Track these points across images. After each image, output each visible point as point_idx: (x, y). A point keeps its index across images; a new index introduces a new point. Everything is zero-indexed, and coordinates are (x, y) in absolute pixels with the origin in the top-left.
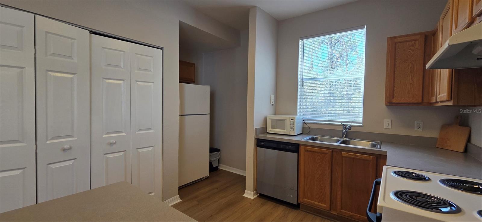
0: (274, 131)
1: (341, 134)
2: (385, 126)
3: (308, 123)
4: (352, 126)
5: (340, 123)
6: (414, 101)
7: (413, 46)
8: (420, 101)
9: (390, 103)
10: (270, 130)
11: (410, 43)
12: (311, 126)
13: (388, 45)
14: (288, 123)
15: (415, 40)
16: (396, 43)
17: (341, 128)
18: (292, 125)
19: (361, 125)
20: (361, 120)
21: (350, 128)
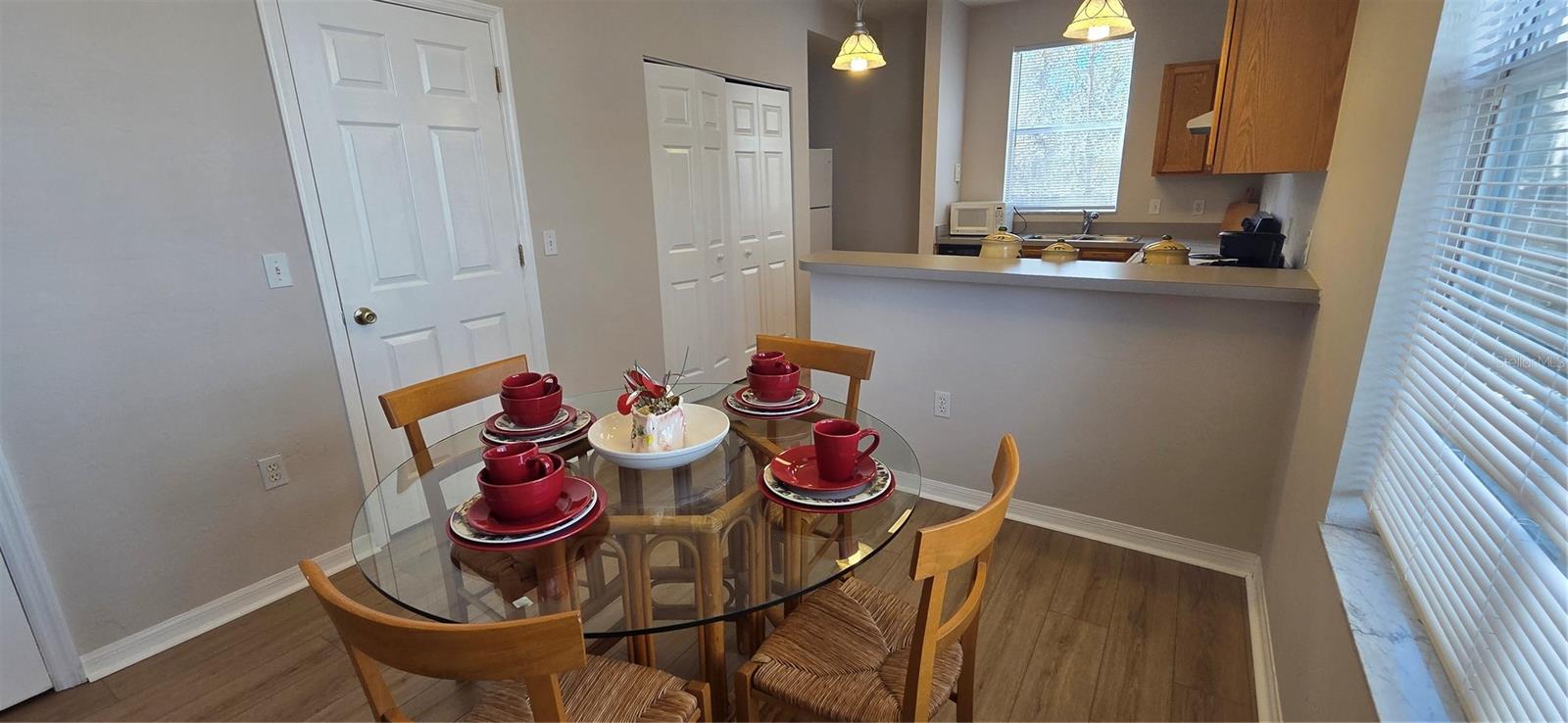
0: (964, 231)
1: (1080, 229)
2: (1151, 211)
3: (1023, 213)
4: (1101, 213)
5: (1081, 210)
6: (1192, 169)
7: (1199, 81)
8: (1200, 169)
9: (1159, 172)
10: (955, 229)
11: (1196, 76)
12: (1028, 219)
13: (1165, 77)
14: (990, 214)
15: (1203, 72)
16: (1176, 75)
17: (1081, 219)
18: (999, 217)
19: (1114, 210)
20: (1115, 204)
21: (1096, 216)
